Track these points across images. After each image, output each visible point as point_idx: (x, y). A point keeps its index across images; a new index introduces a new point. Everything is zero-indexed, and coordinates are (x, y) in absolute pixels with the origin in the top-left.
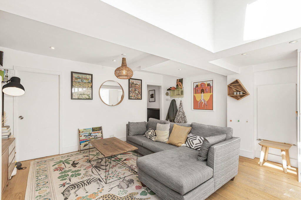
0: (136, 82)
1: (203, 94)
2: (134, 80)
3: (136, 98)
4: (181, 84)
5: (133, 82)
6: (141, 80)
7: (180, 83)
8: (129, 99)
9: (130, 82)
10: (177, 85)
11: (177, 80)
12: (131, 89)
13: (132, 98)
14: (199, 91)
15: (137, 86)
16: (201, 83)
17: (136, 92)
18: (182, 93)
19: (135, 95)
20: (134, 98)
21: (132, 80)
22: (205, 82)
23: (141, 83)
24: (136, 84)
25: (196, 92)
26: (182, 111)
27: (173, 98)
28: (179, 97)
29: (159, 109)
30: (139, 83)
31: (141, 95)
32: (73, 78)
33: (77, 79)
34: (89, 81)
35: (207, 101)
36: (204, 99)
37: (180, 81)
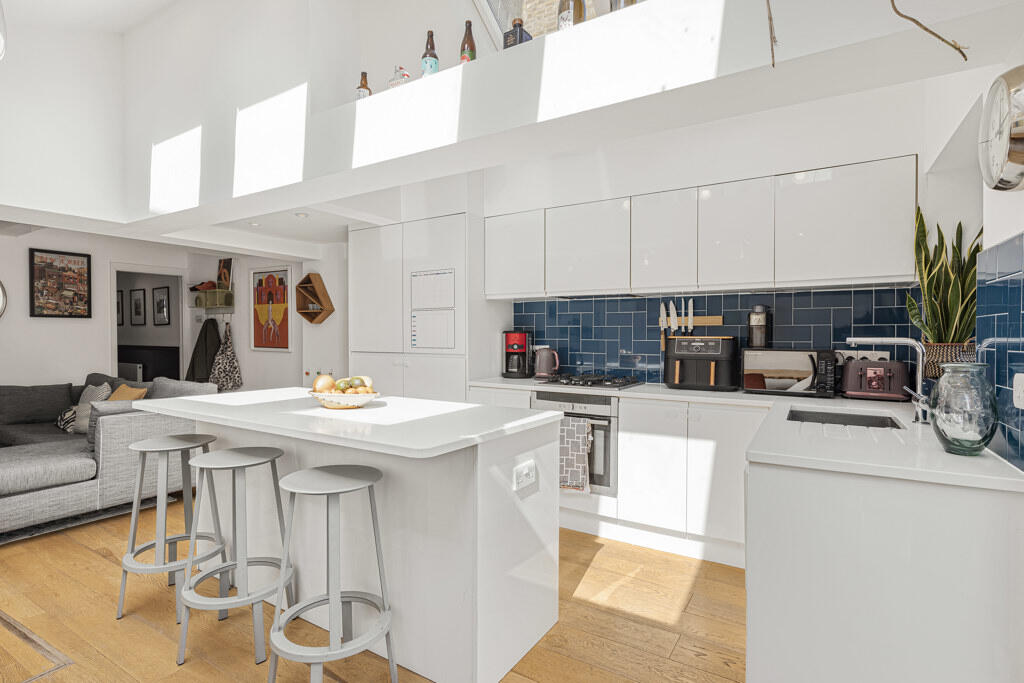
0: (66, 262)
1: (271, 306)
2: (53, 256)
3: (66, 313)
4: (227, 276)
5: (49, 261)
6: (89, 257)
7: (225, 271)
8: (33, 314)
9: (37, 260)
10: (219, 278)
11: (220, 261)
12: (38, 284)
13: (45, 312)
14: (265, 298)
15: (68, 273)
16: (266, 275)
17: (65, 293)
18: (229, 301)
19: (61, 303)
20: (57, 312)
21: (44, 255)
22: (274, 274)
23: (86, 267)
24: (63, 269)
25: (259, 300)
26: (229, 353)
27: (212, 316)
28: (224, 311)
29: (178, 348)
30: (77, 265)
31: (89, 303)
35: (278, 323)
36: (273, 320)
37: (226, 265)
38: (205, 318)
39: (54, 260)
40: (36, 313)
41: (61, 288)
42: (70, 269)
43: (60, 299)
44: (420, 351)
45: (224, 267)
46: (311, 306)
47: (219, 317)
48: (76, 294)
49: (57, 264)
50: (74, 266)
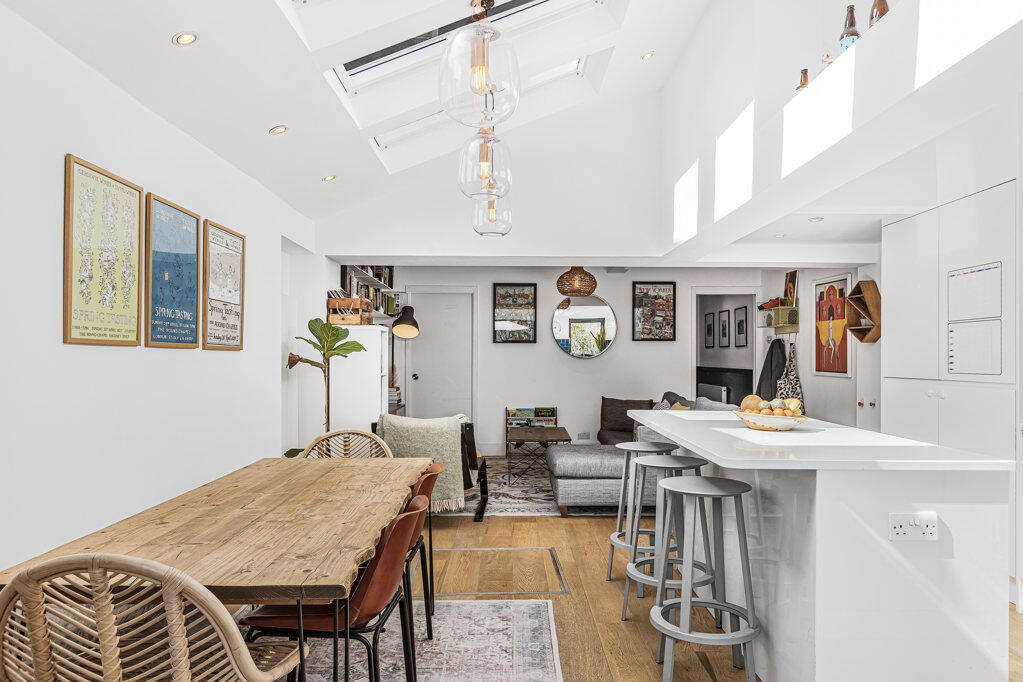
0: (656, 291)
1: (831, 323)
2: (648, 286)
3: (657, 337)
4: (793, 290)
5: (645, 291)
6: (674, 284)
7: (791, 285)
8: (634, 339)
10: (786, 293)
11: (787, 275)
12: (638, 313)
13: (643, 337)
14: (825, 313)
15: (659, 301)
16: (828, 286)
17: (657, 318)
18: (793, 319)
19: (654, 328)
20: (650, 336)
21: (642, 286)
22: (835, 285)
23: (672, 293)
24: (655, 297)
25: (819, 318)
26: (792, 378)
27: (780, 337)
28: (789, 330)
29: (752, 371)
30: (665, 292)
31: (674, 327)
32: (498, 298)
33: (504, 297)
34: (530, 300)
35: (838, 343)
36: (833, 339)
37: (792, 277)
38: (774, 338)
39: (648, 290)
40: (636, 338)
41: (653, 314)
42: (660, 297)
43: (653, 325)
44: (958, 377)
45: (790, 281)
46: (863, 321)
47: (786, 337)
48: (664, 319)
49: (651, 293)
50: (663, 294)
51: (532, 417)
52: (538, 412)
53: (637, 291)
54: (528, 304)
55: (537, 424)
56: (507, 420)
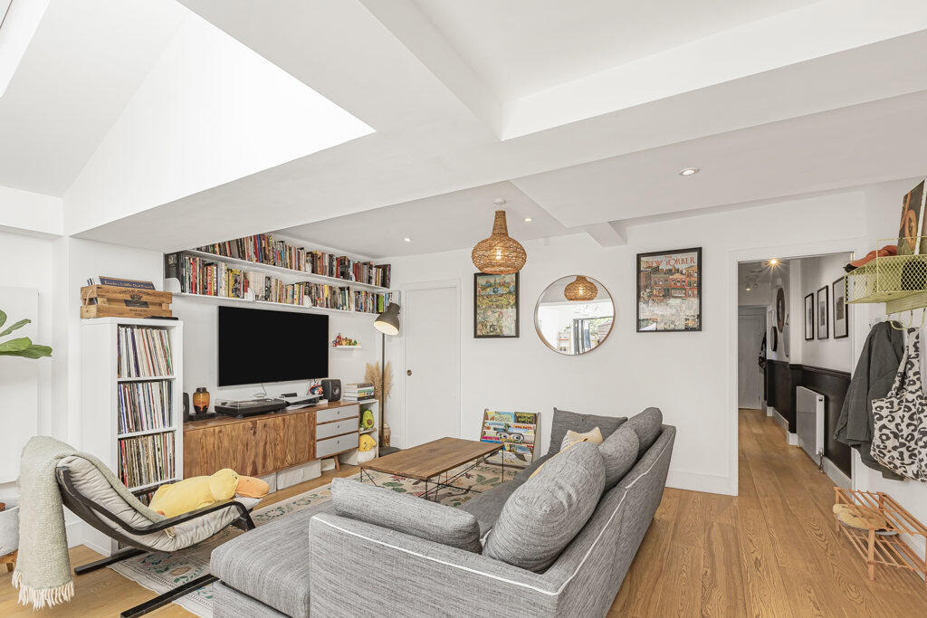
0: (672, 262)
2: (659, 258)
4: (914, 223)
5: (655, 265)
6: (699, 250)
7: (912, 214)
8: (639, 330)
10: (902, 232)
15: (675, 276)
17: (673, 300)
19: (668, 314)
20: (662, 325)
21: (650, 259)
23: (696, 263)
24: (670, 272)
28: (910, 303)
30: (685, 263)
31: (699, 311)
32: (478, 289)
33: (484, 288)
34: (512, 289)
37: (914, 199)
39: (659, 263)
40: (642, 328)
41: (666, 295)
42: (678, 271)
48: (683, 301)
49: (663, 267)
50: (682, 267)
51: (512, 423)
52: (518, 418)
53: (643, 266)
54: (510, 293)
55: (515, 431)
56: (484, 423)
